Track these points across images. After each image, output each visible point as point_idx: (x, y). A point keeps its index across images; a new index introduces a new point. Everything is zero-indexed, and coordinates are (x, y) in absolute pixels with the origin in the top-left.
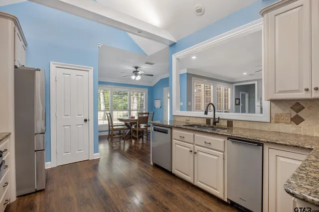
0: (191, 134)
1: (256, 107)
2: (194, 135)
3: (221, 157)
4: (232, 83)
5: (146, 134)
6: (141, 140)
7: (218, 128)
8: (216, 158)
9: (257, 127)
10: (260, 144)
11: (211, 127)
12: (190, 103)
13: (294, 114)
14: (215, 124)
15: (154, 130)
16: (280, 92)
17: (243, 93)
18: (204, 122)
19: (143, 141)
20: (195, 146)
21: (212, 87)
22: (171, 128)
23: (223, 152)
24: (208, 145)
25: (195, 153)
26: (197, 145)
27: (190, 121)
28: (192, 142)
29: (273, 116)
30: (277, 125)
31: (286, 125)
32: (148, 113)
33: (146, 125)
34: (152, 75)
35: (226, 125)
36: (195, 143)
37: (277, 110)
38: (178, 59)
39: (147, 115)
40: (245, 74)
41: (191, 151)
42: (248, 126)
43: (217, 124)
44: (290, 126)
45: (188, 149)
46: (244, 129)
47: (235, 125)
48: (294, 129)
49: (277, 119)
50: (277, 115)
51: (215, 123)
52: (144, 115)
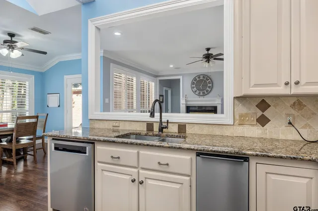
0: (133, 151)
1: (181, 105)
2: (138, 153)
3: (187, 185)
4: (156, 76)
5: (32, 153)
6: (22, 163)
7: (167, 136)
8: (178, 186)
9: (217, 131)
10: (246, 159)
11: (156, 136)
12: (107, 101)
13: (260, 113)
14: (162, 131)
15: (56, 149)
16: (256, 85)
17: (167, 89)
18: (143, 129)
19: (25, 166)
20: (141, 171)
21: (135, 79)
22: (93, 143)
23: (188, 176)
24: (164, 167)
25: (141, 183)
26: (143, 169)
27: (120, 128)
28: (135, 165)
29: (237, 117)
30: (241, 128)
31: (251, 127)
32: (37, 117)
33: (32, 137)
34: (45, 53)
35: (177, 131)
36: (140, 166)
37: (242, 109)
38: (98, 28)
39: (33, 120)
40: (172, 66)
41: (133, 181)
42: (206, 131)
43: (164, 130)
44: (255, 128)
45: (128, 177)
46: (200, 135)
47: (189, 130)
48: (260, 132)
49: (242, 121)
50: (241, 116)
51: (161, 129)
52: (27, 121)
